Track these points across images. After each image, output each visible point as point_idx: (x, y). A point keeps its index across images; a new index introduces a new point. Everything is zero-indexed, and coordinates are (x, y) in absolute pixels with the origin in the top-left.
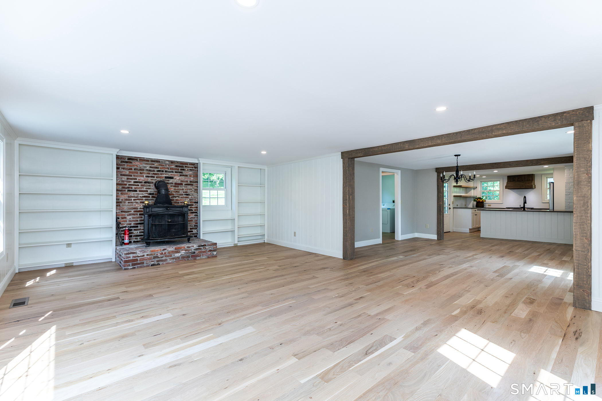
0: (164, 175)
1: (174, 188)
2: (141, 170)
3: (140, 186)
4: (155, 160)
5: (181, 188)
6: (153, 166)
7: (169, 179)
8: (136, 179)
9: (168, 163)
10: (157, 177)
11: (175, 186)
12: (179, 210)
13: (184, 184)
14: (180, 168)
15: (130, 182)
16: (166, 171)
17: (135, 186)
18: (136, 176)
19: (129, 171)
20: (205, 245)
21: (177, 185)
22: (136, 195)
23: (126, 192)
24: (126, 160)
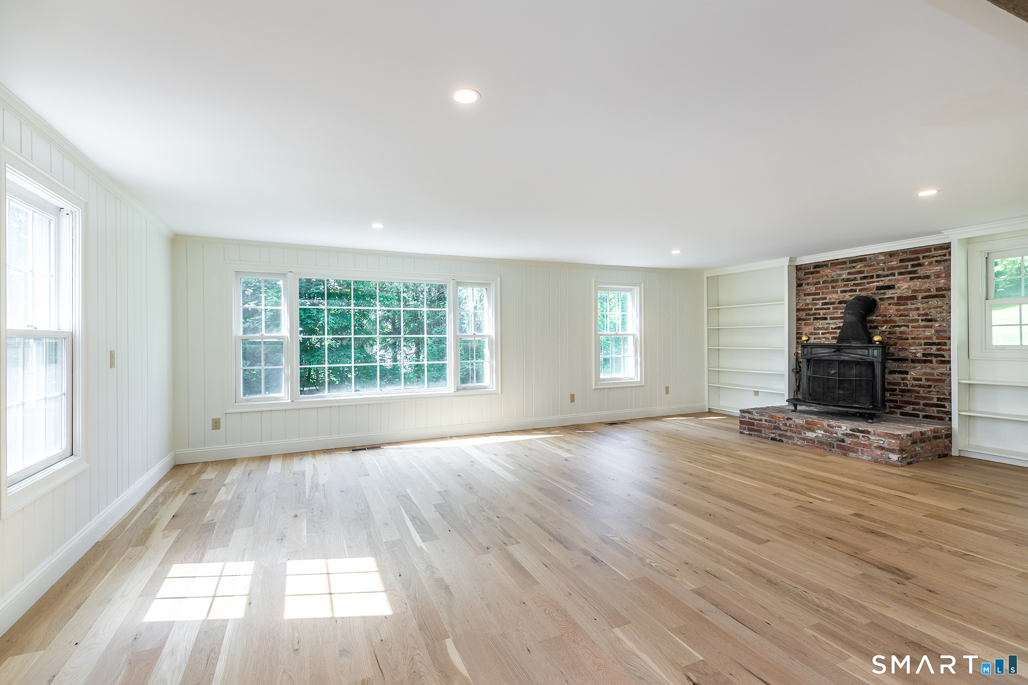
0: (875, 284)
1: (897, 307)
2: (833, 281)
3: (831, 310)
4: (857, 258)
5: (913, 306)
6: (854, 270)
7: (884, 291)
8: (825, 298)
9: (883, 258)
10: (860, 290)
11: (899, 303)
12: (861, 353)
13: (920, 296)
14: (910, 264)
15: (816, 304)
16: (878, 276)
17: (825, 311)
18: (827, 293)
19: (815, 287)
20: (869, 433)
21: (902, 300)
22: (826, 326)
23: (812, 321)
24: (812, 270)
